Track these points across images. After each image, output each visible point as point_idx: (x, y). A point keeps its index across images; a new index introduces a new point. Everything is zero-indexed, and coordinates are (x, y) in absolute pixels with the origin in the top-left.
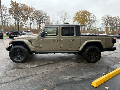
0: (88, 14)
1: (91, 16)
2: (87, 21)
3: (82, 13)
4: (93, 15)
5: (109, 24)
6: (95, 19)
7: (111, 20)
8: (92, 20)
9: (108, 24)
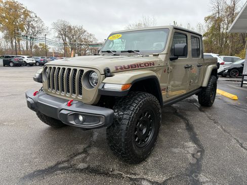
0: (24, 13)
1: (31, 17)
2: (23, 29)
3: (8, 6)
4: (36, 17)
5: (67, 40)
6: (41, 25)
7: (70, 32)
8: (33, 28)
9: (66, 38)
